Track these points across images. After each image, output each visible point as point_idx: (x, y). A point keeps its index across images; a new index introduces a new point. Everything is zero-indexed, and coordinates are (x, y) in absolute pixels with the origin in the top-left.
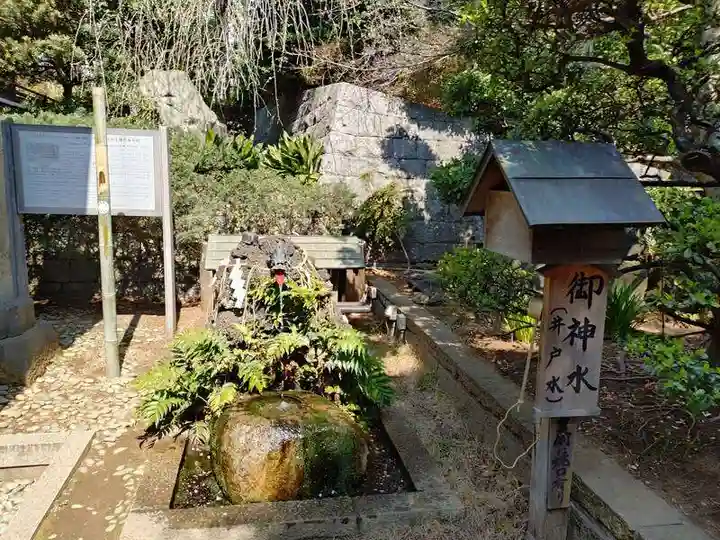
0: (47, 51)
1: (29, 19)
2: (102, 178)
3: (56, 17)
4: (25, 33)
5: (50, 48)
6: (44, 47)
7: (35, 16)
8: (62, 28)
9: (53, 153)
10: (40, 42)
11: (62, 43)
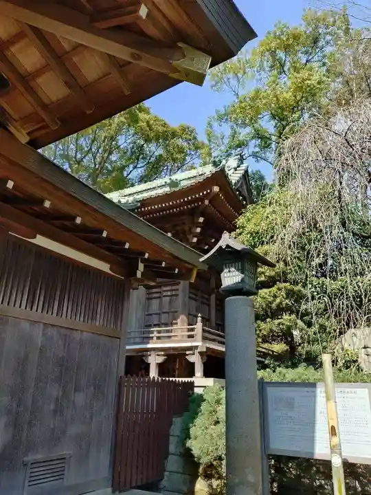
0: (281, 326)
1: (270, 308)
2: (333, 431)
3: (287, 304)
4: (268, 317)
5: (283, 324)
6: (279, 324)
7: (274, 306)
8: (289, 310)
9: (290, 404)
10: (277, 322)
11: (290, 320)
